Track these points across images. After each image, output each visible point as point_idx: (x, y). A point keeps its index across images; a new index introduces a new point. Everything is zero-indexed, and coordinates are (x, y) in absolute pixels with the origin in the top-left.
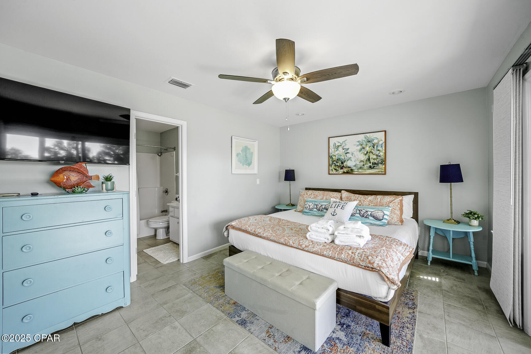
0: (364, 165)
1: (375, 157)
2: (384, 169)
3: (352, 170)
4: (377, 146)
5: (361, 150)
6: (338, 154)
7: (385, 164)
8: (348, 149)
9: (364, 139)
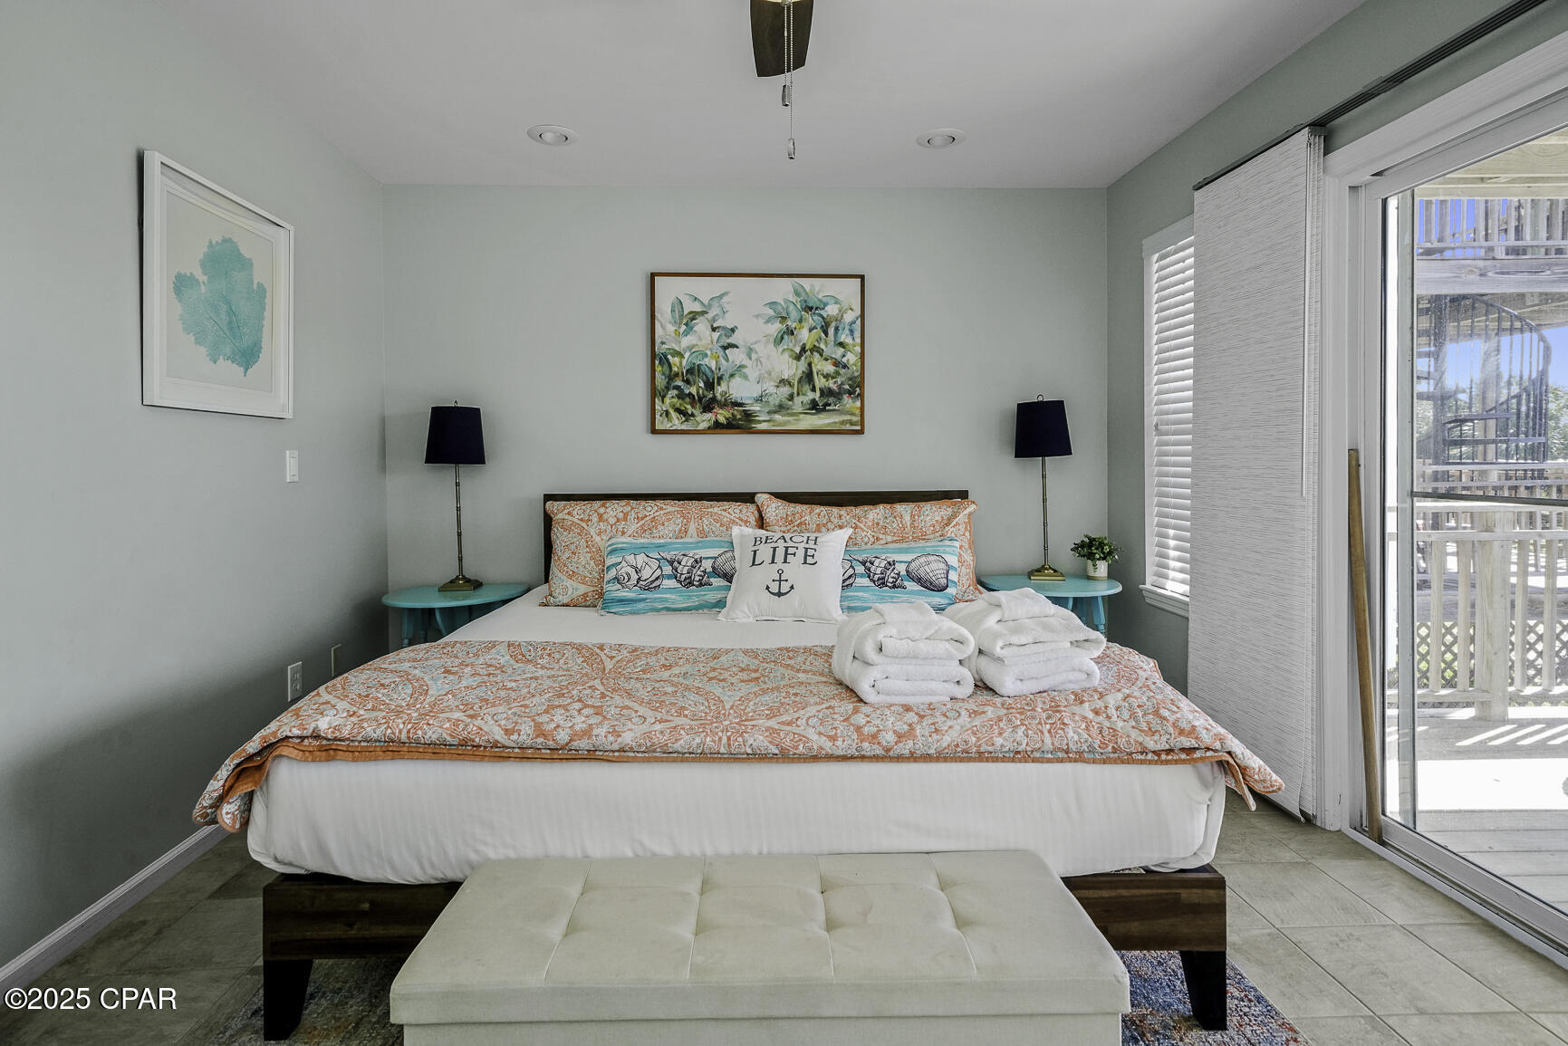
0: (791, 398)
1: (830, 368)
2: (858, 412)
3: (748, 416)
4: (837, 329)
5: (782, 338)
6: (690, 348)
7: (861, 396)
8: (733, 330)
9: (792, 298)
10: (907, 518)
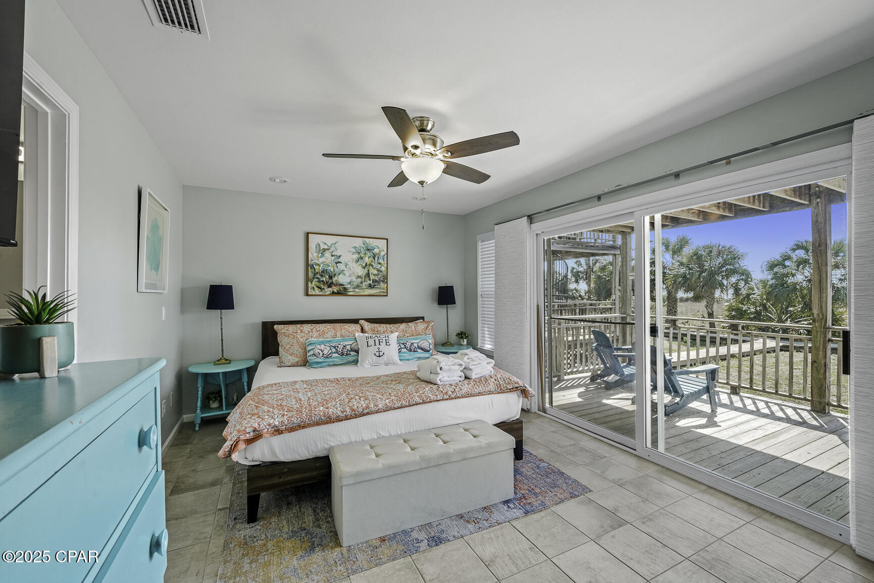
0: (362, 283)
1: (375, 272)
2: (386, 288)
3: (345, 289)
4: (378, 258)
5: (358, 260)
6: (323, 263)
7: (387, 282)
8: (340, 256)
9: (362, 245)
10: (413, 328)
